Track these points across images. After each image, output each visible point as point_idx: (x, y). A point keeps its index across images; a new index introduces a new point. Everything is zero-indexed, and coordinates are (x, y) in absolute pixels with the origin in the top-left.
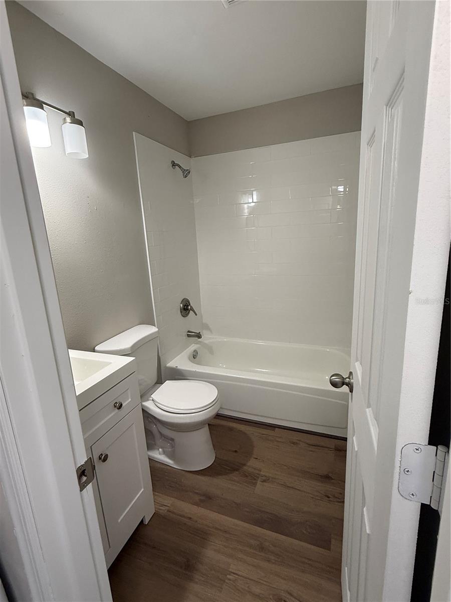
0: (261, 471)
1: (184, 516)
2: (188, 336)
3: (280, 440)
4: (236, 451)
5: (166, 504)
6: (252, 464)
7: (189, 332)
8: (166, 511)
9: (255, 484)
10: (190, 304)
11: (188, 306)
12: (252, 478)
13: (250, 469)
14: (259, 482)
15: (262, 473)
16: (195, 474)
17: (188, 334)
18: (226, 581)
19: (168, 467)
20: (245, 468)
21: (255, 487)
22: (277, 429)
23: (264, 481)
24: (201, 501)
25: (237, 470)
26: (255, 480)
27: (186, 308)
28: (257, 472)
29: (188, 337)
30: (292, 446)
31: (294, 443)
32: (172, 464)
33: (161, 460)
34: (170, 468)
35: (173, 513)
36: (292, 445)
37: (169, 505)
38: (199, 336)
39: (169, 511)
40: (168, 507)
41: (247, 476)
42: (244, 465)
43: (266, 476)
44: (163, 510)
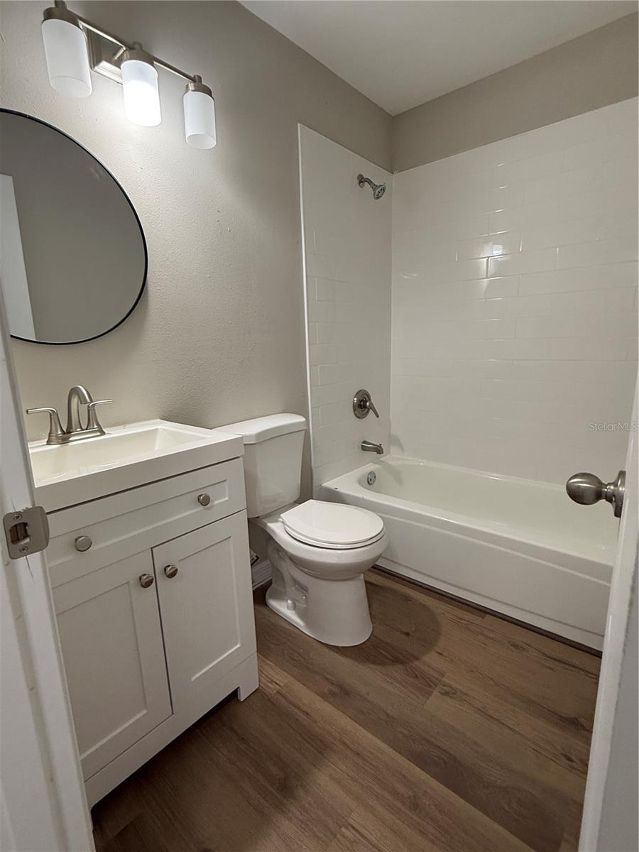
0: (443, 676)
1: (298, 708)
2: (364, 448)
3: (492, 635)
4: (408, 634)
5: (278, 682)
6: (431, 661)
7: (364, 442)
8: (275, 692)
9: (430, 694)
10: (370, 400)
11: (367, 402)
12: (426, 684)
13: (426, 669)
14: (436, 693)
15: (444, 679)
16: (333, 650)
17: (362, 446)
18: (338, 836)
19: (296, 631)
20: (417, 663)
21: (428, 698)
22: (488, 615)
23: (446, 694)
24: (332, 694)
25: (402, 663)
26: (430, 687)
27: (362, 405)
28: (437, 675)
29: (363, 450)
30: (513, 651)
31: (516, 646)
32: (301, 626)
33: (287, 617)
34: (298, 632)
35: (285, 698)
36: (513, 648)
37: (282, 684)
38: (379, 450)
39: (278, 692)
40: (280, 686)
41: (417, 677)
42: (417, 659)
43: (450, 687)
44: (271, 689)
